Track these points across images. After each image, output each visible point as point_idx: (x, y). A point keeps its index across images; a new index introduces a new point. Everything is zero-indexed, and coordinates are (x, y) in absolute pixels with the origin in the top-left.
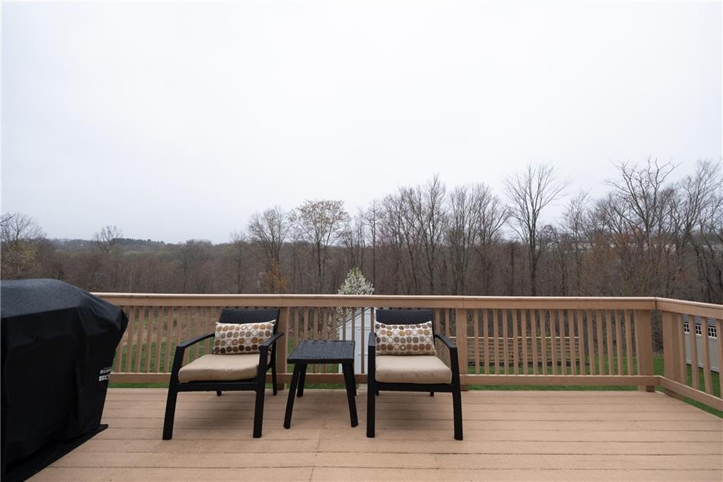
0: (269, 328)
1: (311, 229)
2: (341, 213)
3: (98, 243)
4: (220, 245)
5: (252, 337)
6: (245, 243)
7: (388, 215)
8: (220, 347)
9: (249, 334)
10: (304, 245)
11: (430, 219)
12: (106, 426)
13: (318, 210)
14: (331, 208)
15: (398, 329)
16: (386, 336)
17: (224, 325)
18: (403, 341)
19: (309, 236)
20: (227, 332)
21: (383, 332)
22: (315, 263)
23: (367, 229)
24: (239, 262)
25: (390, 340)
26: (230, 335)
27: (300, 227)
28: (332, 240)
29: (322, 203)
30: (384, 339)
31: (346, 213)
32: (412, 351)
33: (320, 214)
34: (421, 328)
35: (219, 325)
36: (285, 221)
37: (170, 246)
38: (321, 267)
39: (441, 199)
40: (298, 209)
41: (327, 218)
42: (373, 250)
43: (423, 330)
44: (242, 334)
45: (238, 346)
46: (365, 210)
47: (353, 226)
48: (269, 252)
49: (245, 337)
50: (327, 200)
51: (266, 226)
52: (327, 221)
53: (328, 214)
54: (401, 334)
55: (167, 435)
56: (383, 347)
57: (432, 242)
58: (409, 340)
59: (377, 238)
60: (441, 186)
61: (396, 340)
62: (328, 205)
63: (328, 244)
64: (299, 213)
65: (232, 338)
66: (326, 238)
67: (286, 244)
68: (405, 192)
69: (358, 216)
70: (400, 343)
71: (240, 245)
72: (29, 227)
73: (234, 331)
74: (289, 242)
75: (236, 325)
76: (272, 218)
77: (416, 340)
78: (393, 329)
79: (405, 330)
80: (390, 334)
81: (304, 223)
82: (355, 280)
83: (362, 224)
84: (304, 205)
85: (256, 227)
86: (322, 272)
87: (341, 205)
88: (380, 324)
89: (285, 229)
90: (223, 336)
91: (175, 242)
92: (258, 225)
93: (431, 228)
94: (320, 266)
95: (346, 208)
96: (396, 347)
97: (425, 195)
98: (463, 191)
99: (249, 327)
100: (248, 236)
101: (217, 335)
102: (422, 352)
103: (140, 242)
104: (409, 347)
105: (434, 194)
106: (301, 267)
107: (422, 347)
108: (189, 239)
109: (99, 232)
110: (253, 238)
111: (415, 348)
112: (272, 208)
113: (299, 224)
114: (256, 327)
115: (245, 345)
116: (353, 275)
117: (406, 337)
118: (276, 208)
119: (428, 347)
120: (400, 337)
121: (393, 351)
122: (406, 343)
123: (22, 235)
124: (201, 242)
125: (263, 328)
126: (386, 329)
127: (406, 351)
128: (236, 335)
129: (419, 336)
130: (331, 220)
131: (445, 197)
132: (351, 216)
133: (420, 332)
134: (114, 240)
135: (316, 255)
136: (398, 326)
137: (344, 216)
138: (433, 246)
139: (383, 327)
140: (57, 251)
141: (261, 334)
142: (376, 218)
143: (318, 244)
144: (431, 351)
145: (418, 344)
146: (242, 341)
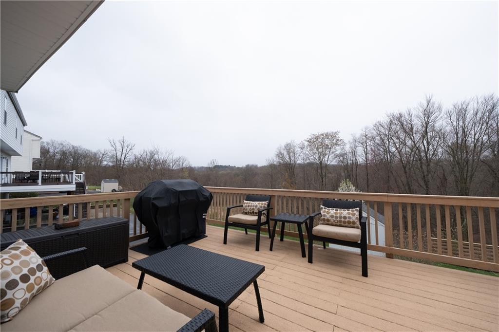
0: (265, 204)
1: (314, 153)
2: (337, 140)
3: (209, 168)
4: (262, 167)
5: (257, 208)
6: (274, 165)
7: (378, 138)
8: (245, 211)
9: (256, 206)
10: (310, 165)
11: (424, 137)
12: (207, 236)
13: (320, 140)
14: (330, 138)
15: (334, 211)
16: (326, 214)
17: (246, 202)
18: (336, 217)
19: (314, 158)
20: (247, 205)
21: (325, 212)
22: (319, 176)
23: (360, 150)
24: (272, 176)
25: (328, 216)
26: (249, 206)
27: (307, 153)
28: (331, 160)
29: (323, 135)
30: (324, 215)
31: (341, 140)
32: (342, 224)
33: (321, 143)
34: (350, 211)
35: (245, 201)
36: (298, 150)
37: (238, 168)
38: (324, 179)
39: (437, 117)
40: (306, 140)
41: (327, 145)
42: (366, 166)
43: (351, 212)
44: (253, 206)
45: (252, 211)
46: (358, 136)
47: (348, 148)
48: (288, 170)
49: (254, 207)
50: (326, 132)
51: (285, 154)
52: (327, 147)
53: (327, 142)
54: (335, 213)
55: (225, 242)
56: (324, 220)
57: (427, 157)
58: (340, 217)
59: (370, 157)
60: (436, 106)
61: (332, 216)
62: (327, 135)
63: (328, 163)
64: (306, 143)
65: (250, 208)
66: (326, 159)
67: (299, 164)
68: (393, 117)
69: (351, 141)
70: (334, 219)
71: (272, 166)
72: (186, 162)
73: (250, 205)
74: (301, 163)
75: (251, 202)
76: (289, 148)
77: (345, 218)
78: (331, 210)
79: (339, 211)
80: (328, 213)
81: (310, 150)
82: (347, 188)
83: (356, 147)
84: (310, 137)
85: (280, 155)
86: (324, 182)
87: (337, 134)
88: (324, 207)
89: (298, 155)
90: (246, 206)
91: (240, 166)
92: (281, 153)
93: (426, 144)
94: (322, 178)
95: (341, 136)
96: (332, 221)
97: (418, 117)
98: (464, 106)
99: (257, 203)
100: (276, 161)
101: (244, 206)
102: (349, 226)
103: (226, 167)
104: (340, 221)
105: (427, 114)
106: (309, 179)
107: (349, 222)
108: (247, 164)
109: (210, 162)
110: (279, 162)
111: (345, 222)
112: (289, 142)
113: (307, 151)
114: (259, 204)
115: (255, 212)
116: (345, 184)
117: (338, 215)
118: (292, 141)
119: (354, 223)
120: (335, 215)
121: (330, 223)
122: (338, 219)
123: (184, 166)
124: (252, 166)
125: (262, 204)
126: (326, 210)
127: (338, 224)
128: (251, 206)
129: (347, 216)
130: (330, 146)
131: (441, 115)
132: (346, 141)
133: (349, 214)
134: (215, 166)
135: (319, 171)
136: (335, 209)
137: (340, 142)
138: (429, 161)
139: (325, 209)
140: (196, 172)
141: (261, 207)
142: (368, 141)
143: (321, 163)
144: (356, 225)
145: (347, 220)
146: (253, 209)
